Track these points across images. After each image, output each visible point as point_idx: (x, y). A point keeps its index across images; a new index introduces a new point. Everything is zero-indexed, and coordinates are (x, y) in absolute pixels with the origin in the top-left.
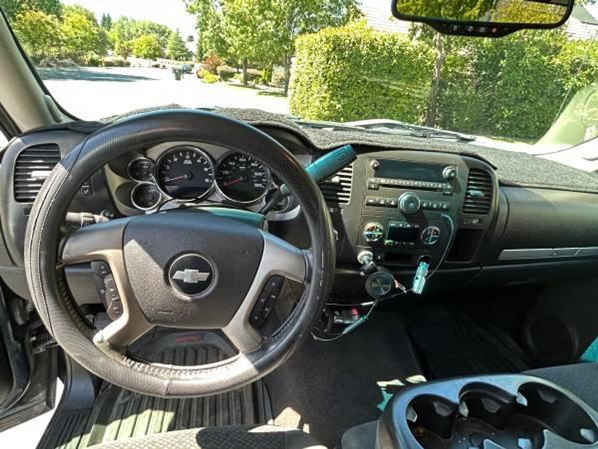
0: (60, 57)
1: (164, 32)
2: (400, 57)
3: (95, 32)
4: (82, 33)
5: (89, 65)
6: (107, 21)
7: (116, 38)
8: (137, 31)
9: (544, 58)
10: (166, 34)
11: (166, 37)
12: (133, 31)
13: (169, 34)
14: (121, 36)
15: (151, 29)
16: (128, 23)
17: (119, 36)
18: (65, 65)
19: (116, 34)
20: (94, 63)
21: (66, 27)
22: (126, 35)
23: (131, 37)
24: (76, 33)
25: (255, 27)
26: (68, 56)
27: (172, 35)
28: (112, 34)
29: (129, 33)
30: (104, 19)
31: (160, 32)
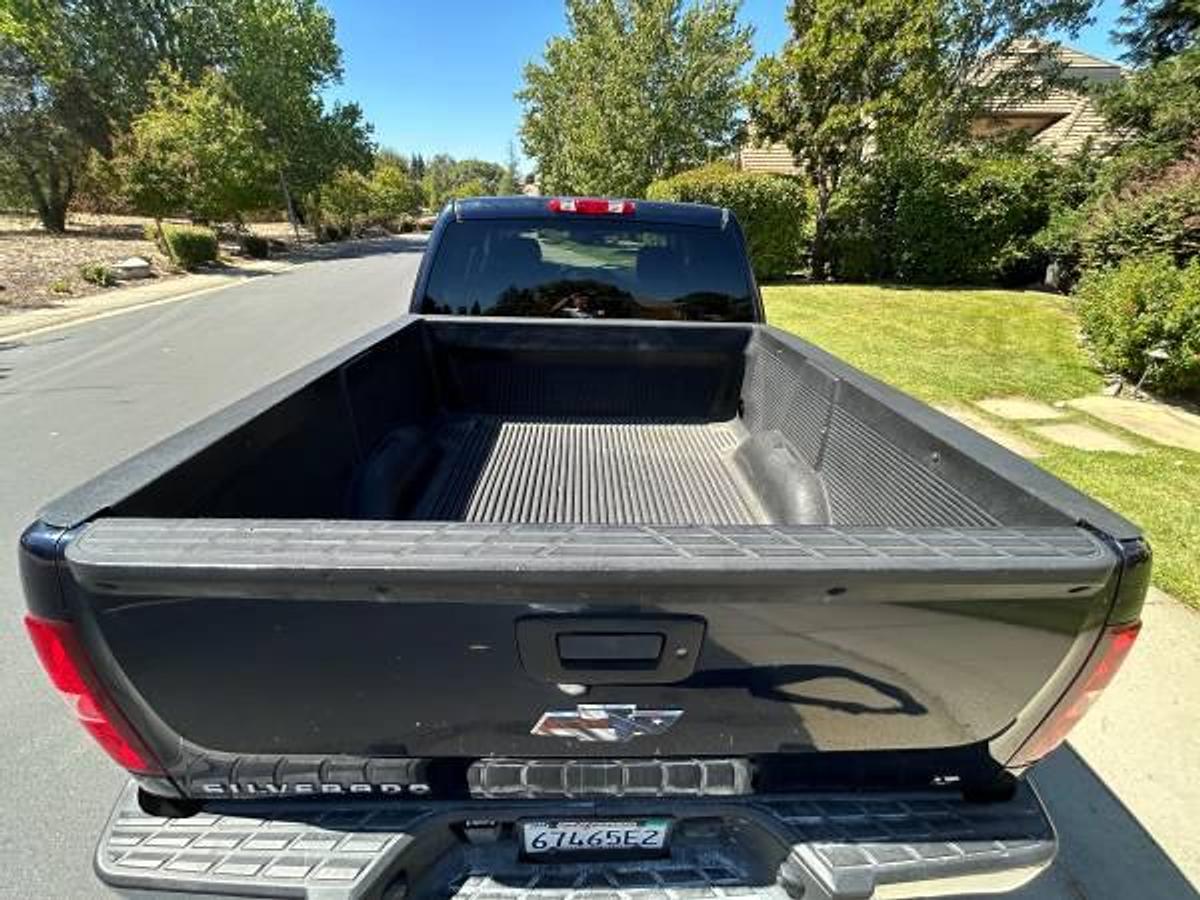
0: (367, 224)
1: (494, 173)
2: (760, 201)
3: (410, 187)
4: (395, 191)
5: (401, 232)
6: (418, 164)
7: (431, 189)
8: (458, 176)
9: (943, 185)
10: (496, 177)
11: (497, 181)
12: (452, 176)
13: (501, 175)
14: (438, 186)
15: (476, 171)
16: (445, 167)
17: (435, 188)
18: (376, 235)
19: (431, 185)
20: (408, 228)
21: (376, 186)
22: (444, 184)
23: (449, 185)
24: (388, 192)
25: (609, 169)
26: (376, 222)
27: (505, 177)
28: (427, 184)
29: (448, 181)
30: (415, 163)
31: (487, 176)
